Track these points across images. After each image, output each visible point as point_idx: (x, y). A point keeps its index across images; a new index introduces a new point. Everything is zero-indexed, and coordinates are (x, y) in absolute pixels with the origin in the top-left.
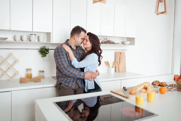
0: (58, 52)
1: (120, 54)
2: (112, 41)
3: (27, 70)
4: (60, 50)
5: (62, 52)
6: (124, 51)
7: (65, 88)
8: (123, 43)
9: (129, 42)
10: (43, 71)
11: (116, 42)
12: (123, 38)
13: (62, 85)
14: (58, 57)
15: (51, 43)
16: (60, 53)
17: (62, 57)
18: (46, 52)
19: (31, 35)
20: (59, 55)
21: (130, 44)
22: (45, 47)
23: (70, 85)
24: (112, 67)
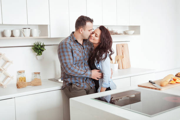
0: (62, 48)
1: (123, 46)
2: (115, 32)
3: (20, 72)
4: (64, 46)
5: (66, 48)
6: (127, 43)
7: (77, 89)
8: (125, 33)
9: (132, 32)
10: (39, 73)
11: (118, 32)
12: (124, 27)
13: (73, 85)
14: (62, 54)
15: (49, 37)
16: (65, 50)
17: (66, 54)
18: (42, 49)
19: (24, 29)
20: (63, 52)
21: (133, 34)
22: (39, 43)
23: (82, 85)
24: (115, 63)
